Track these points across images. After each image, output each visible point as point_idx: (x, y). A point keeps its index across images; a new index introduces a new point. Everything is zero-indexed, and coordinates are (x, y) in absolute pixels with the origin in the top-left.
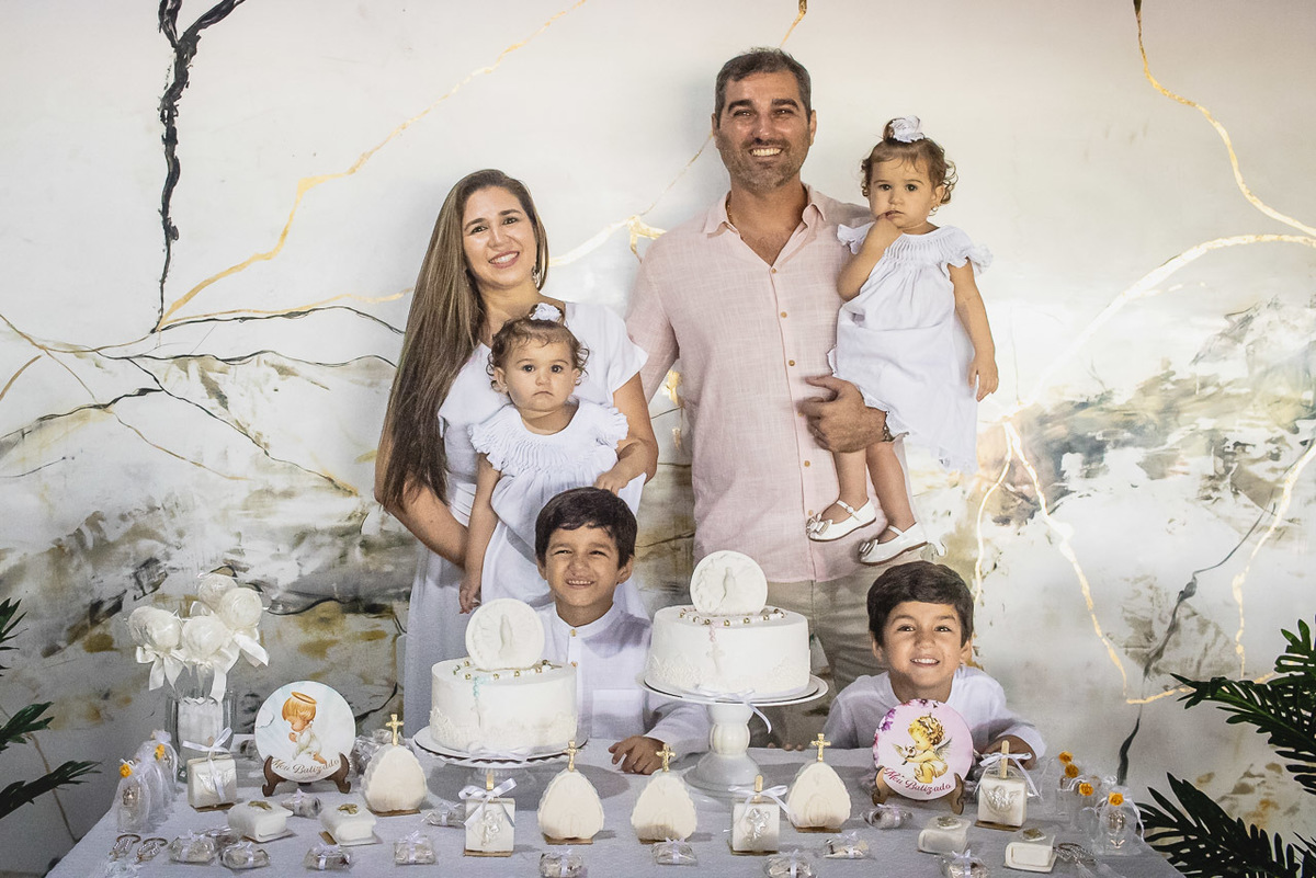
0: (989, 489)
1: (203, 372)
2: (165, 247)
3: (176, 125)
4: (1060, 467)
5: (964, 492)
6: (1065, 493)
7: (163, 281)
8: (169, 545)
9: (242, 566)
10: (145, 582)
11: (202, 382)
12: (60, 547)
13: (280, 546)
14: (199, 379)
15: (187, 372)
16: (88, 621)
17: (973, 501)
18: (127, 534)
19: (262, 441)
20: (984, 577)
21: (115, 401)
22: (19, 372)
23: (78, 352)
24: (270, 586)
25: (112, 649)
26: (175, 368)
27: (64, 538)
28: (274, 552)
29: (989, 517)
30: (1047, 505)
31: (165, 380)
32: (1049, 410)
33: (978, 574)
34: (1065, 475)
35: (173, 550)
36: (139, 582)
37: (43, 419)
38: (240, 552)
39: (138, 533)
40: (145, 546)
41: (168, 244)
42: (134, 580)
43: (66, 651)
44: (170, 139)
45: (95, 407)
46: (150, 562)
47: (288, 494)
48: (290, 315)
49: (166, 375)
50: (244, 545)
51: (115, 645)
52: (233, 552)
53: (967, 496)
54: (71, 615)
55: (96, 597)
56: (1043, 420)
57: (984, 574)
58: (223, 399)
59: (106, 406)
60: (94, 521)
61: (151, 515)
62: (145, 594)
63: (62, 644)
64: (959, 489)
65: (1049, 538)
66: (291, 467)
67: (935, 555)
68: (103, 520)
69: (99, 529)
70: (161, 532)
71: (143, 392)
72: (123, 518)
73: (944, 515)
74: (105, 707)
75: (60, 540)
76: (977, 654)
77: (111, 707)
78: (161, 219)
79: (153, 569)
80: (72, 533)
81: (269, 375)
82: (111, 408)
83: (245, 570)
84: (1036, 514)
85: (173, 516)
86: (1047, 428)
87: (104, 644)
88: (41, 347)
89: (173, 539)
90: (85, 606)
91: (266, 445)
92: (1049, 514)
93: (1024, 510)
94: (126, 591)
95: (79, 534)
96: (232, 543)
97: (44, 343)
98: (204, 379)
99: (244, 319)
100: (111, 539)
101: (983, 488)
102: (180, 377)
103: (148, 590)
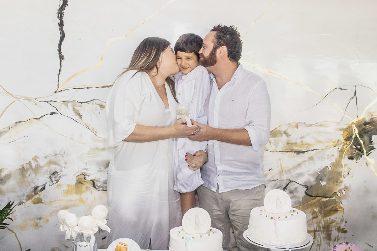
0: (347, 147)
1: (73, 106)
2: (60, 63)
3: (63, 19)
4: (371, 140)
5: (338, 149)
6: (373, 148)
7: (59, 75)
8: (62, 167)
9: (87, 174)
10: (53, 179)
11: (73, 110)
12: (23, 167)
13: (101, 168)
14: (72, 109)
15: (67, 106)
16: (33, 193)
17: (342, 151)
18: (47, 163)
19: (95, 131)
20: (345, 177)
21: (42, 117)
22: (8, 107)
23: (29, 99)
24: (97, 181)
25: (42, 203)
26: (63, 105)
27: (25, 165)
28: (99, 169)
29: (347, 157)
30: (366, 153)
31: (60, 109)
32: (368, 120)
33: (342, 176)
34: (373, 142)
35: (63, 169)
36: (51, 180)
37: (16, 123)
38: (87, 169)
39: (51, 163)
40: (53, 168)
41: (61, 62)
42: (49, 179)
43: (26, 203)
44: (61, 24)
45: (35, 119)
46: (55, 173)
47: (103, 149)
48: (104, 87)
49: (60, 108)
50: (88, 167)
51: (43, 201)
52: (84, 169)
53: (339, 150)
54: (28, 191)
55: (36, 185)
56: (366, 124)
57: (344, 176)
58: (80, 116)
59: (39, 118)
60: (35, 159)
61: (55, 156)
62: (53, 184)
63: (24, 201)
64: (337, 147)
65: (367, 164)
66: (105, 140)
67: (328, 170)
68: (38, 158)
69: (37, 161)
70: (59, 162)
71: (52, 113)
72: (45, 157)
73: (331, 157)
74: (40, 223)
75: (23, 165)
76: (341, 204)
77: (42, 222)
78: (58, 52)
79: (56, 175)
80: (27, 163)
81: (97, 108)
82: (40, 119)
83: (88, 176)
84: (363, 156)
85: (63, 157)
86: (367, 127)
87: (39, 201)
88: (16, 98)
89: (63, 165)
90: (32, 188)
91: (96, 132)
92: (367, 156)
93: (359, 154)
94: (47, 183)
95: (30, 163)
96: (84, 166)
97: (17, 96)
98: (74, 109)
99: (88, 88)
100: (41, 165)
101: (345, 147)
102: (65, 109)
103: (54, 182)
